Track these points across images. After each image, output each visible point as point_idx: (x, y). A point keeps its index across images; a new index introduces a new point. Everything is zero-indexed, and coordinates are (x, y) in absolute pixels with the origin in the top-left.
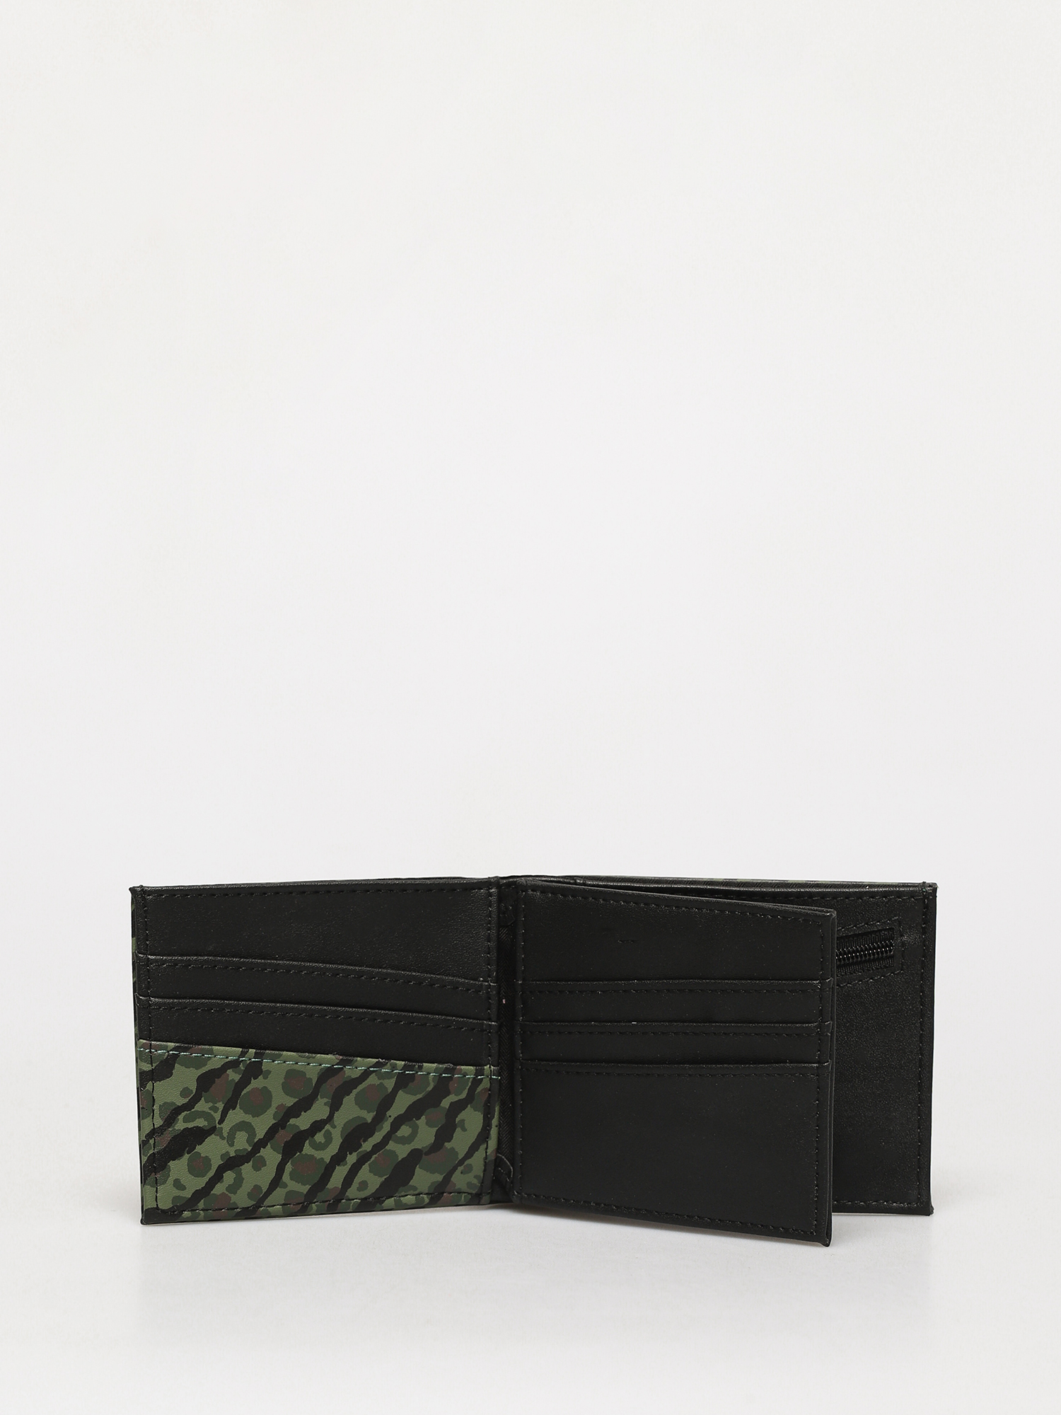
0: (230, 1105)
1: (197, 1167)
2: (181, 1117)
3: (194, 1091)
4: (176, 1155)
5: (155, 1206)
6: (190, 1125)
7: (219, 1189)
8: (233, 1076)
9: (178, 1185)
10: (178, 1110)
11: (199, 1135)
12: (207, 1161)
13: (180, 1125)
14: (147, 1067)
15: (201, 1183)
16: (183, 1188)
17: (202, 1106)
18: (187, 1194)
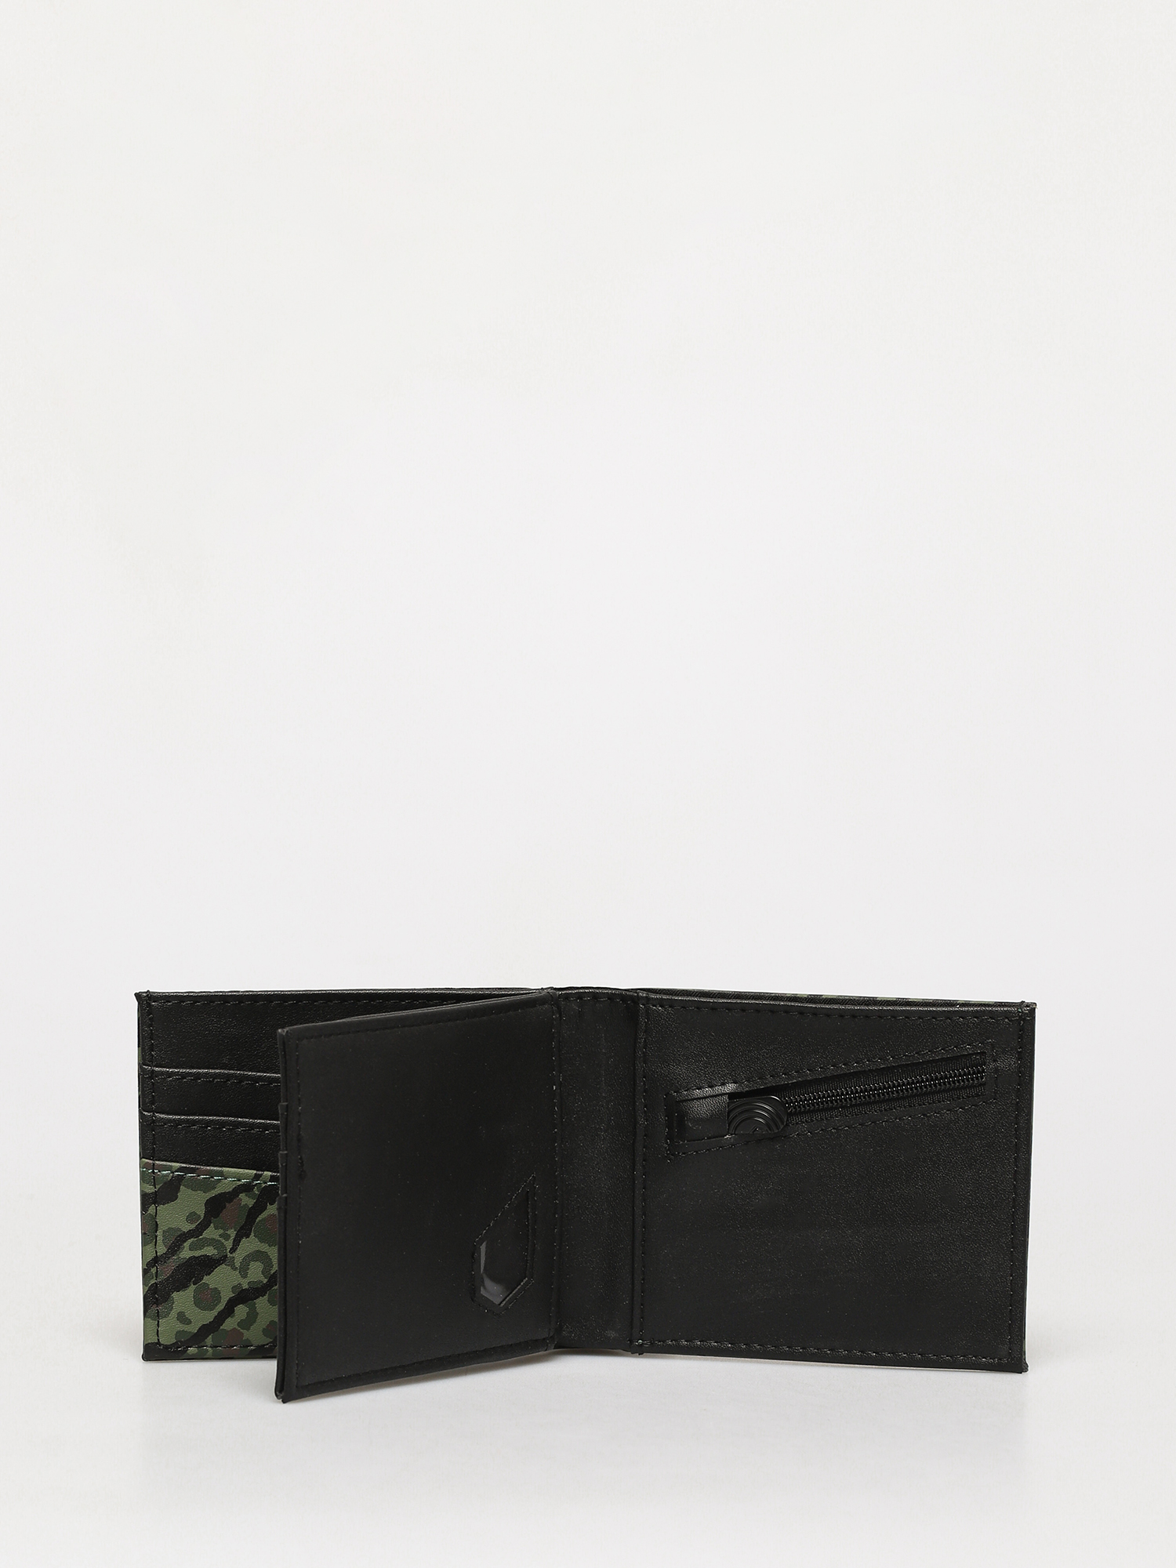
0: (243, 1233)
1: (205, 1299)
2: (187, 1244)
3: (202, 1217)
4: (182, 1286)
5: (156, 1341)
6: (197, 1253)
7: (229, 1324)
8: (247, 1201)
9: (182, 1318)
10: (183, 1237)
11: (208, 1265)
12: (216, 1293)
13: (186, 1253)
14: (150, 1189)
15: (209, 1316)
16: (189, 1322)
17: (211, 1233)
18: (193, 1328)
